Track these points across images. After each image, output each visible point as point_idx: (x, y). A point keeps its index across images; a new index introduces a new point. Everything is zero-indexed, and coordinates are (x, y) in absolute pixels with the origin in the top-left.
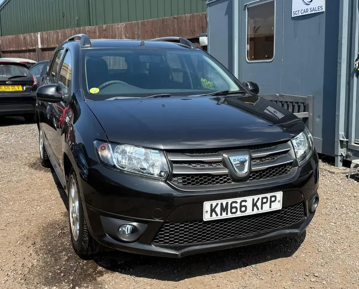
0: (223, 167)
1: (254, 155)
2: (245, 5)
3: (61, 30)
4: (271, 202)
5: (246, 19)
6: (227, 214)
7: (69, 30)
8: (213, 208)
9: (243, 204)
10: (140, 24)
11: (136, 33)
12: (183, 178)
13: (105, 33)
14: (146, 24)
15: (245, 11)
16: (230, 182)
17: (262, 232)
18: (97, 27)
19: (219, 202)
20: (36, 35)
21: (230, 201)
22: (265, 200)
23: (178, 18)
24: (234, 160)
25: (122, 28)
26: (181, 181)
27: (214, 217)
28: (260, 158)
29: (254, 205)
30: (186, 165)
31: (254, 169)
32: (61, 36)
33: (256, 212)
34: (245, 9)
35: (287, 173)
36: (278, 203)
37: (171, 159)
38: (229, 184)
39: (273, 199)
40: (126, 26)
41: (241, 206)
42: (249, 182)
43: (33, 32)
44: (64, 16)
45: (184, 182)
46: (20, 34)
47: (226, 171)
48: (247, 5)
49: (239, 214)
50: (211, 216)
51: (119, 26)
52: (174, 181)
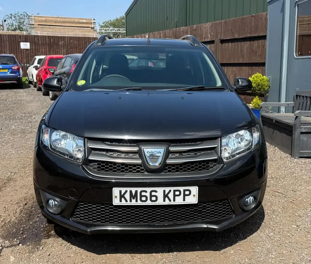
0: (138, 157)
1: (172, 149)
2: (296, 2)
3: (163, 31)
4: (185, 195)
5: (295, 15)
6: (137, 201)
7: (168, 30)
8: (122, 194)
9: (153, 194)
10: (223, 24)
11: (219, 31)
12: (98, 164)
13: (194, 32)
14: (228, 22)
15: (295, 8)
16: (143, 172)
17: (179, 222)
18: (189, 27)
19: (129, 189)
20: (145, 36)
21: (139, 190)
22: (177, 193)
23: (255, 16)
24: (147, 152)
25: (209, 27)
26: (96, 167)
27: (124, 203)
28: (181, 152)
29: (166, 196)
30: (104, 153)
31: (168, 161)
32: (163, 36)
33: (167, 202)
34: (295, 7)
35: (209, 169)
36: (193, 197)
37: (90, 146)
38: (142, 174)
39: (187, 193)
40: (211, 26)
41: (151, 196)
42: (163, 174)
43: (144, 34)
44: (167, 19)
45: (98, 167)
46: (134, 35)
47: (139, 162)
48: (297, 1)
49: (149, 203)
50: (121, 201)
51: (206, 26)
52: (90, 166)
